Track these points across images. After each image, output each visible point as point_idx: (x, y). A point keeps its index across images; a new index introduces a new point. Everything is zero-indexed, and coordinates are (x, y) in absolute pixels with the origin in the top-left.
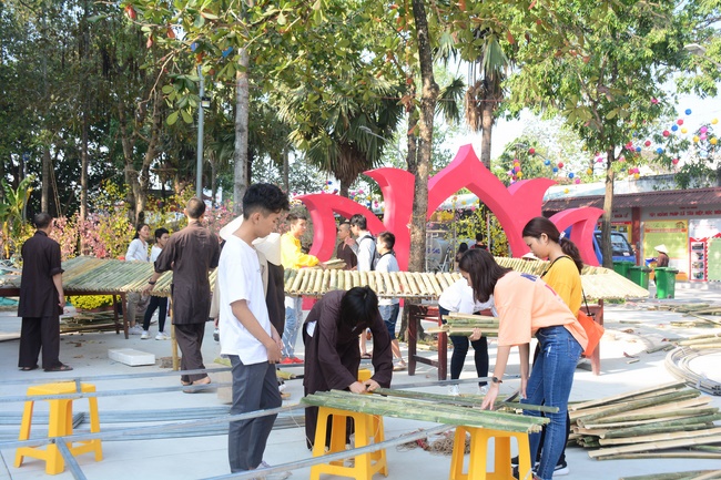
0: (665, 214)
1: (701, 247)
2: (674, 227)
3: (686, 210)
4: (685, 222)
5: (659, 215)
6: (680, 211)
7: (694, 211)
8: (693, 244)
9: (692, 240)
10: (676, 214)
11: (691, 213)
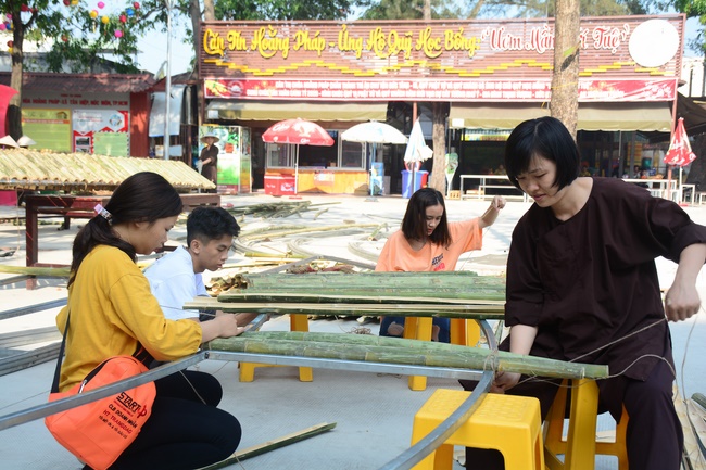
0: (43, 102)
1: (87, 142)
2: (55, 117)
3: (69, 99)
4: (67, 112)
5: (35, 101)
6: (61, 99)
7: (79, 99)
8: (77, 138)
9: (76, 133)
10: (56, 102)
11: (75, 102)
